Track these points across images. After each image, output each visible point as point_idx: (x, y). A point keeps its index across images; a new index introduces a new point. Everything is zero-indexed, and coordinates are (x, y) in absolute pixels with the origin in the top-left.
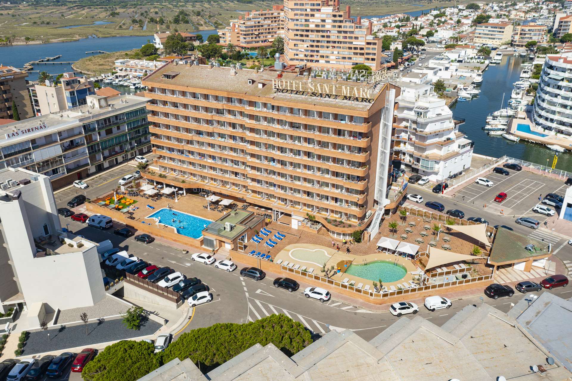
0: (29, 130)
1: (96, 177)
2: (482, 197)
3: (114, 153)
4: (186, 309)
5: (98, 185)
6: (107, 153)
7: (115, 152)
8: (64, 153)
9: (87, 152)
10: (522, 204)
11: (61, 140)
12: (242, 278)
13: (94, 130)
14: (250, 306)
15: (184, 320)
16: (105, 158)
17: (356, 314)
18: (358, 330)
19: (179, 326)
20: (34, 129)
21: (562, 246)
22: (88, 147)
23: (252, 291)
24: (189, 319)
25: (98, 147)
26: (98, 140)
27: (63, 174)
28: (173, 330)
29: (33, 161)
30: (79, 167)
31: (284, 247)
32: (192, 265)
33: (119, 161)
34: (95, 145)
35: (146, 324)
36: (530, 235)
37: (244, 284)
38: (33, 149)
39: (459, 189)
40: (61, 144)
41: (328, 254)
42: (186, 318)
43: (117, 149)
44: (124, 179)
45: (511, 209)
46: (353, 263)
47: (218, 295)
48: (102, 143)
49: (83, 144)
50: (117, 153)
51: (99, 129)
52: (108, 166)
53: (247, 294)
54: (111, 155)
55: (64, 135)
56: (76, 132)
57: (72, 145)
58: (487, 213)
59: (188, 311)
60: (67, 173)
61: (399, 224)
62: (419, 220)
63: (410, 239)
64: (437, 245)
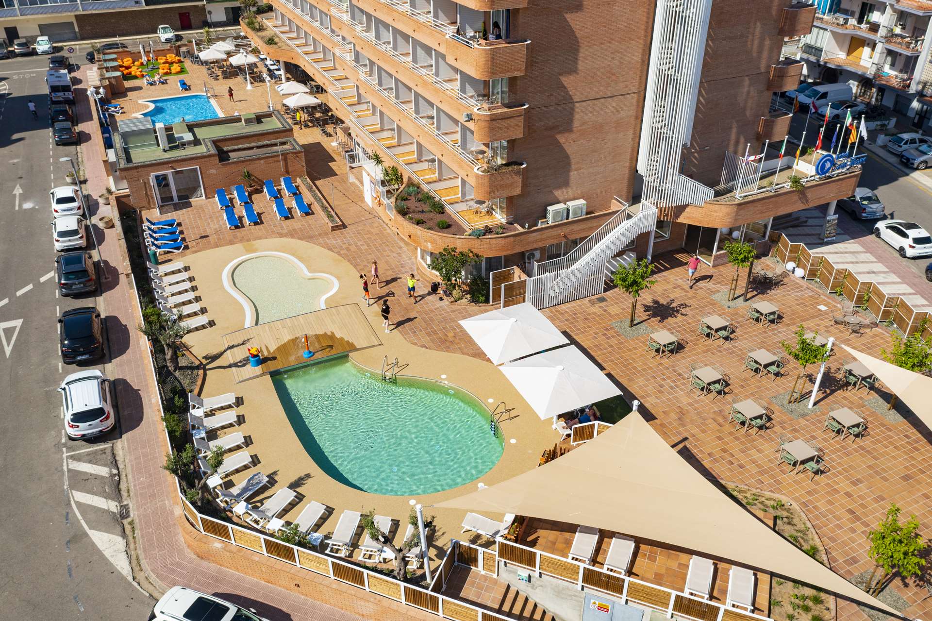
12: (49, 276)
27: (137, 3)
31: (259, 238)
37: (25, 290)
41: (330, 298)
46: (353, 356)
60: (146, 5)
61: (716, 297)
62: (823, 308)
63: (681, 361)
64: (777, 428)
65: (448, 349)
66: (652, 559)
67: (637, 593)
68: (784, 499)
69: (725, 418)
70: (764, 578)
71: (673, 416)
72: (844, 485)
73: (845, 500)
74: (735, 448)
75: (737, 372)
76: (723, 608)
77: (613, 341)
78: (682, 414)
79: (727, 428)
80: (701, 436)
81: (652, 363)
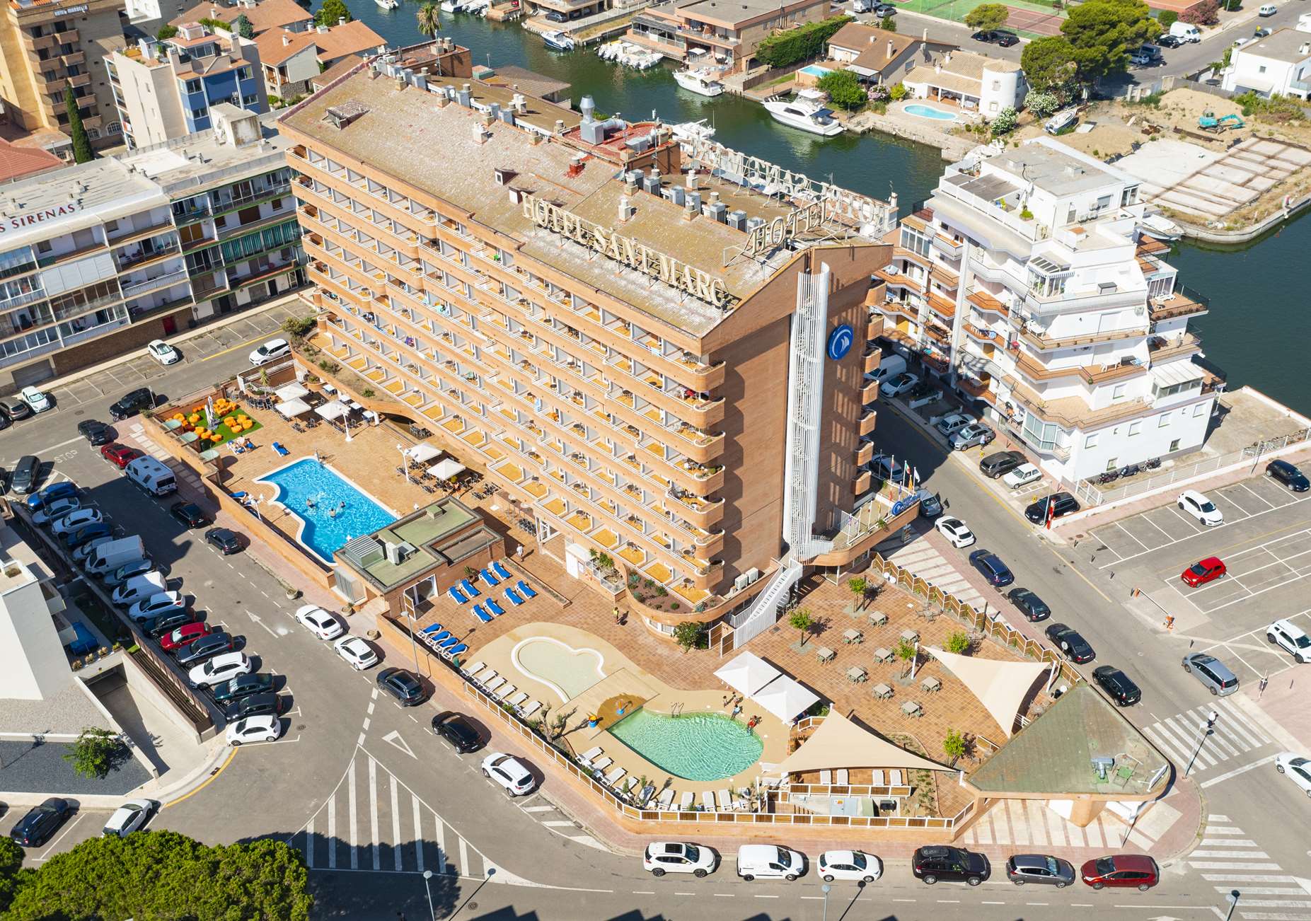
0: (31, 220)
1: (210, 332)
2: (1153, 560)
3: (265, 268)
4: (218, 748)
5: (202, 356)
6: (243, 268)
7: (268, 263)
8: (122, 274)
9: (185, 268)
10: (1255, 603)
11: (112, 242)
12: (375, 693)
13: (203, 213)
14: (351, 771)
15: (200, 776)
16: (235, 283)
17: (566, 843)
18: (544, 886)
19: (184, 787)
20: (44, 215)
21: (1248, 768)
22: (187, 257)
23: (375, 734)
24: (213, 773)
25: (216, 255)
26: (216, 239)
27: (121, 322)
28: (167, 795)
29: (41, 294)
30: (166, 304)
31: (513, 627)
32: (289, 633)
33: (280, 289)
34: (205, 252)
35: (123, 768)
36: (1190, 713)
37: (371, 708)
38: (40, 267)
39: (1107, 520)
40: (112, 252)
41: (604, 669)
42: (207, 770)
43: (275, 257)
44: (263, 351)
45: (1208, 614)
46: (646, 706)
47: (301, 728)
48: (225, 246)
49: (174, 250)
50: (272, 268)
51: (216, 210)
52: (249, 300)
53: (362, 737)
54: (255, 274)
55: (125, 228)
56: (157, 219)
57: (148, 250)
58: (1127, 614)
59: (220, 755)
60: (133, 322)
61: (846, 611)
62: (910, 606)
63: (838, 664)
64: (898, 696)
65: (700, 688)
66: (856, 776)
67: (855, 791)
68: (907, 734)
69: (869, 696)
70: (904, 771)
71: (843, 701)
72: (934, 720)
73: (935, 727)
74: (878, 712)
75: (870, 665)
76: (890, 787)
77: (795, 659)
78: (847, 698)
79: (873, 702)
80: (860, 709)
81: (822, 670)
